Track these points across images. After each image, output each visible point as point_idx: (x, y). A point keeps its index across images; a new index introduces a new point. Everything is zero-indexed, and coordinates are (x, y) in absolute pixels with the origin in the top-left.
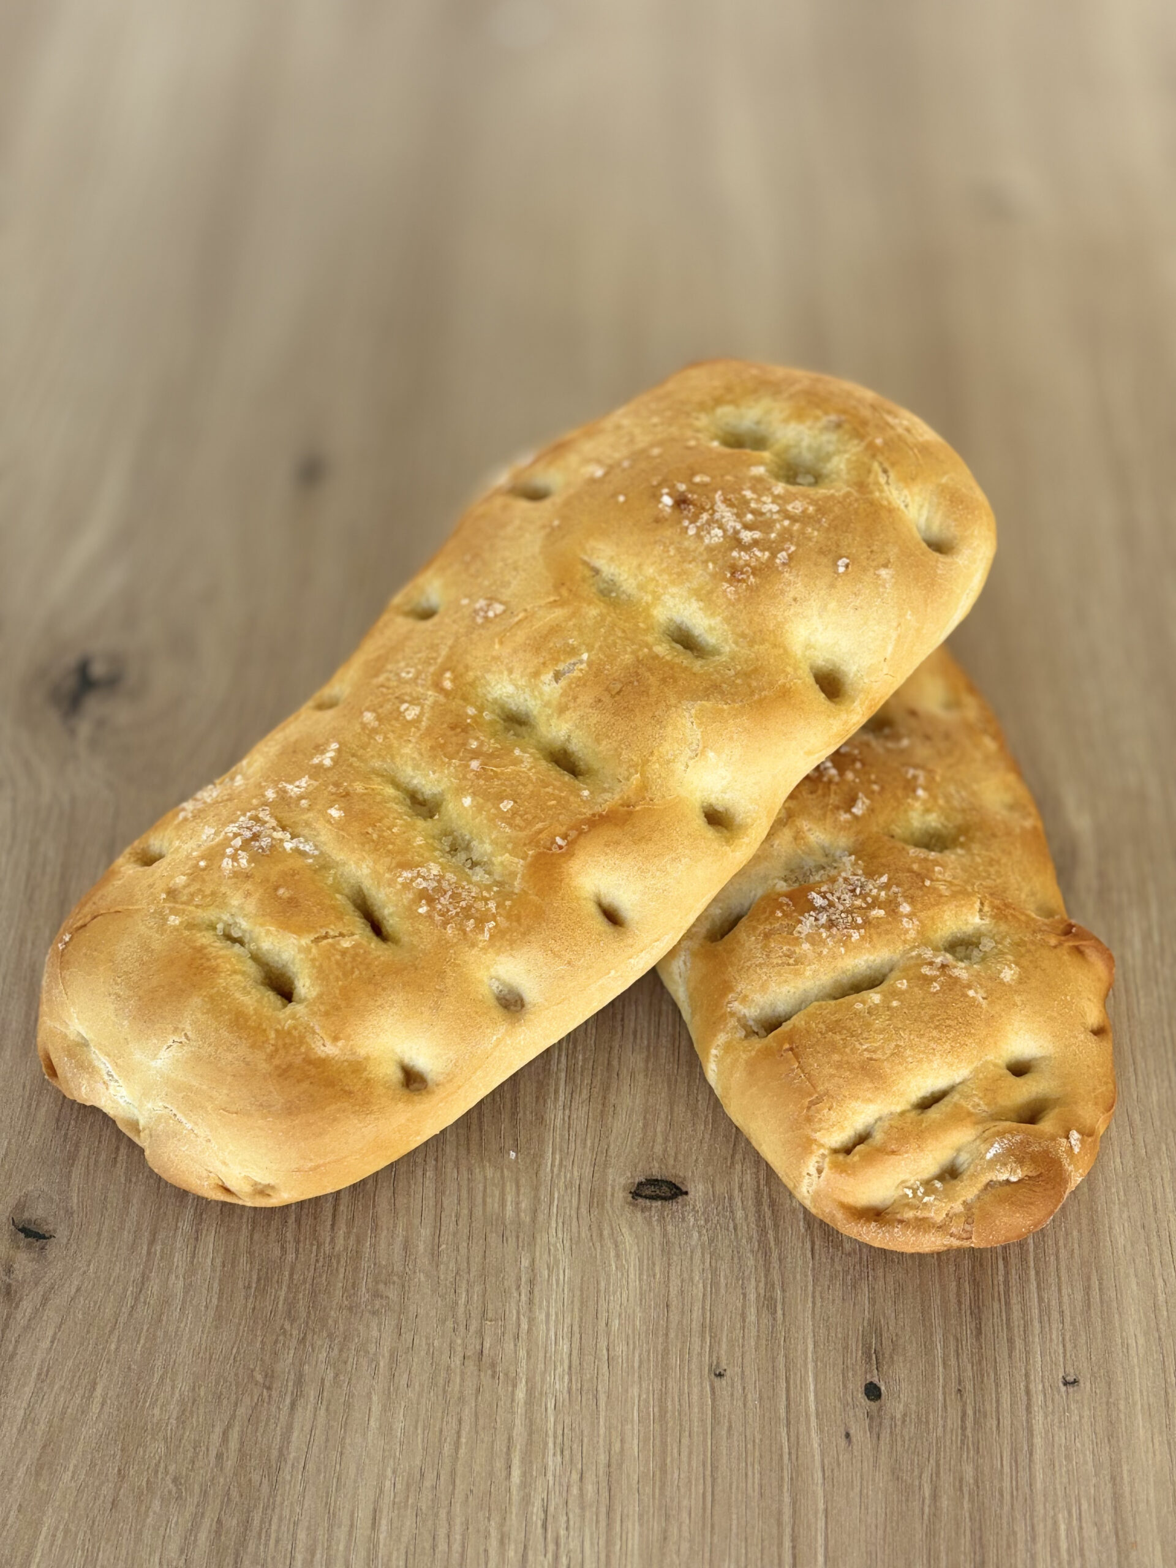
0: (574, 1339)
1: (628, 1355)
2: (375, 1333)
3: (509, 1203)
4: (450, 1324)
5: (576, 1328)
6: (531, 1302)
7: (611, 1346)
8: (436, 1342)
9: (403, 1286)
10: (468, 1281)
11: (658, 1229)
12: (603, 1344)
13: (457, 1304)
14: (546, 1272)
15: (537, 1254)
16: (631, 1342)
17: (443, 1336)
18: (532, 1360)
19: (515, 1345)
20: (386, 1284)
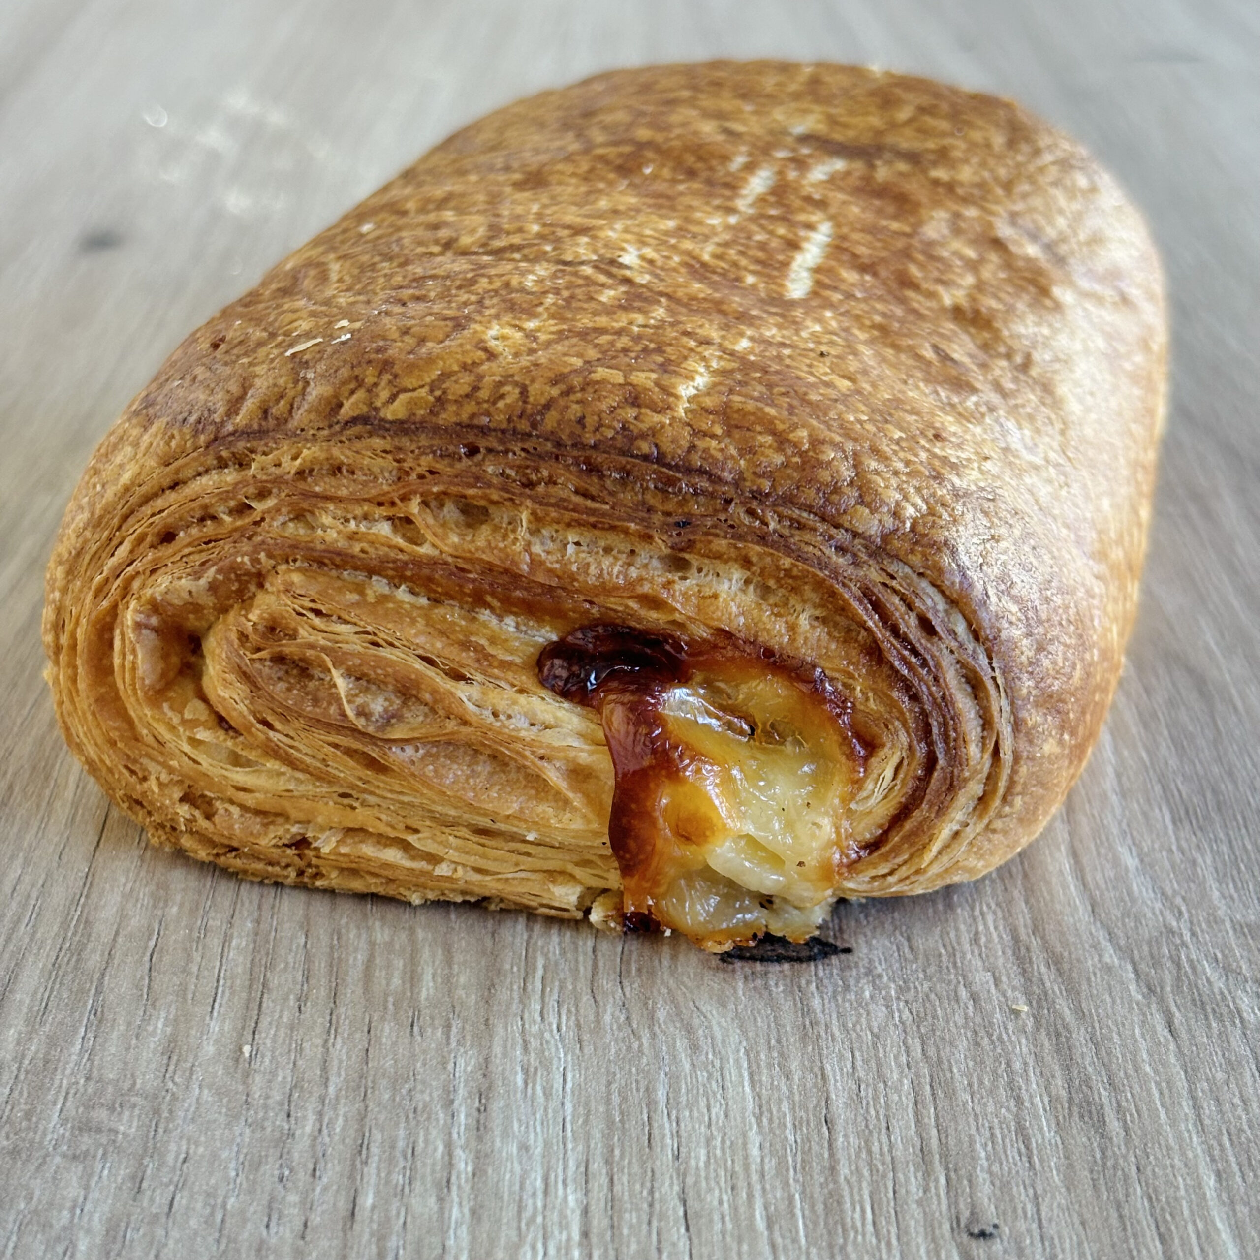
0: (594, 1185)
1: (735, 1209)
2: (74, 1191)
3: (427, 977)
4: (270, 1169)
5: (598, 1165)
6: (480, 1128)
7: (691, 1194)
8: (231, 1201)
9: (157, 1111)
10: (322, 1100)
11: (787, 1006)
12: (668, 1189)
13: (291, 1135)
14: (519, 1079)
15: (497, 1050)
16: (741, 1184)
17: (251, 1191)
18: (486, 1225)
19: (441, 1200)
20: (112, 1109)
